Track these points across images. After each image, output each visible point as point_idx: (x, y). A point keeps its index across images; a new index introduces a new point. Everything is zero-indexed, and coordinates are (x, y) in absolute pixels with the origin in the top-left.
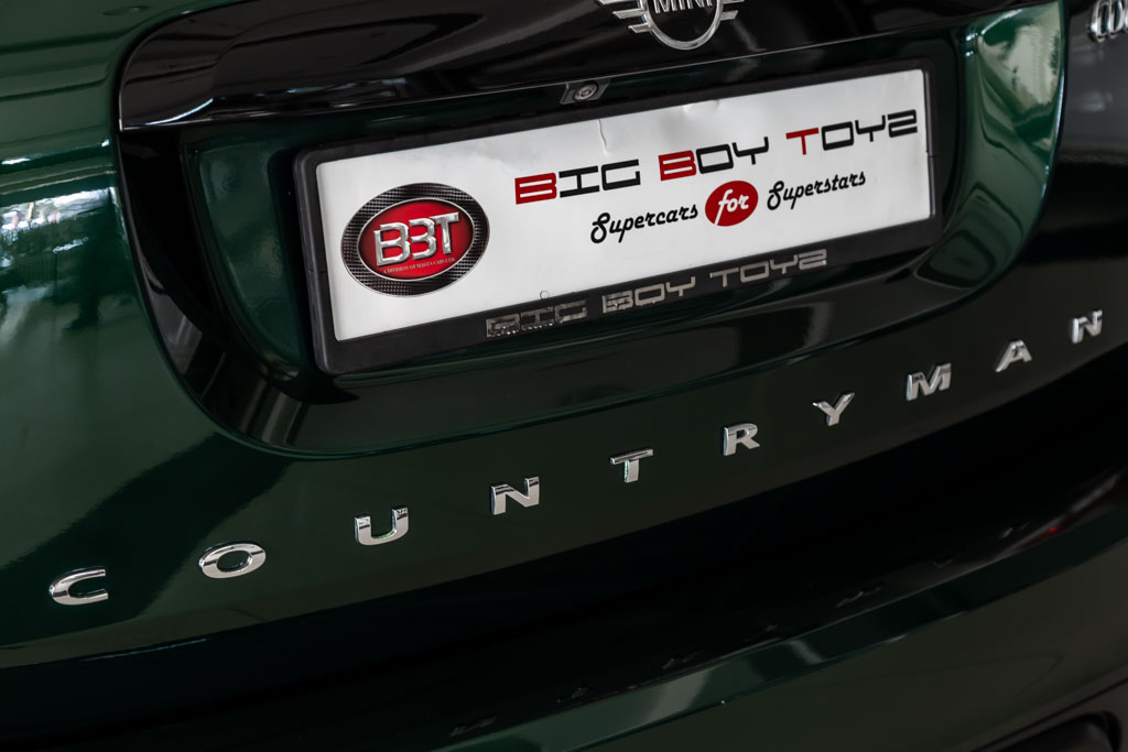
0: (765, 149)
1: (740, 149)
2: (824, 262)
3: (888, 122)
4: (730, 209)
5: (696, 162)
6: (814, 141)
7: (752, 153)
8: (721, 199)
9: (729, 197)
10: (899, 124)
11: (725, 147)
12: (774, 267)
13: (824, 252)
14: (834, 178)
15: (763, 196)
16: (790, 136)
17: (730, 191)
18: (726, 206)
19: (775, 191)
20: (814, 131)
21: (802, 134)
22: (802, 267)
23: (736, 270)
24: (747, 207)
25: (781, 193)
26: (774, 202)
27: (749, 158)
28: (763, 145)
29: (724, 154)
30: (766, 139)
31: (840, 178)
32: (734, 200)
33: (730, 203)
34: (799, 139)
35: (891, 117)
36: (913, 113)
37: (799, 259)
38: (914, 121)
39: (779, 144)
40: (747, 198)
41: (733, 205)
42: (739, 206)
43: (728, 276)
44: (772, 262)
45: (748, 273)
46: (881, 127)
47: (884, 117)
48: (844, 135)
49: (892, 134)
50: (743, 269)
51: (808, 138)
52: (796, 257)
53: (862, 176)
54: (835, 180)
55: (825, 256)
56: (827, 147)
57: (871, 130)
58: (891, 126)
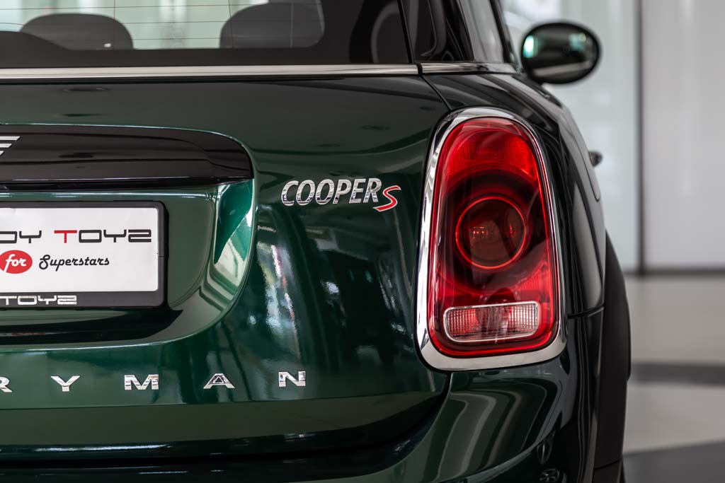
0: (39, 236)
1: (23, 234)
2: (76, 303)
3: (128, 234)
4: (13, 265)
6: (73, 238)
7: (30, 237)
8: (7, 258)
9: (13, 258)
10: (137, 236)
12: (41, 300)
13: (75, 297)
14: (86, 258)
15: (36, 262)
16: (56, 232)
17: (13, 255)
18: (11, 262)
19: (44, 259)
20: (75, 232)
21: (66, 232)
22: (59, 303)
23: (15, 297)
24: (25, 265)
25: (49, 262)
26: (44, 265)
27: (28, 239)
28: (38, 234)
29: (14, 235)
30: (40, 232)
31: (90, 259)
32: (16, 260)
33: (13, 261)
34: (63, 234)
35: (130, 231)
36: (149, 231)
37: (58, 298)
38: (150, 235)
39: (48, 234)
40: (25, 260)
41: (15, 263)
42: (20, 264)
43: (10, 300)
44: (39, 297)
45: (22, 300)
46: (124, 236)
47: (125, 231)
49: (130, 241)
50: (20, 297)
51: (69, 235)
52: (55, 296)
53: (107, 260)
54: (87, 260)
55: (75, 299)
56: (81, 241)
57: (115, 236)
58: (130, 236)
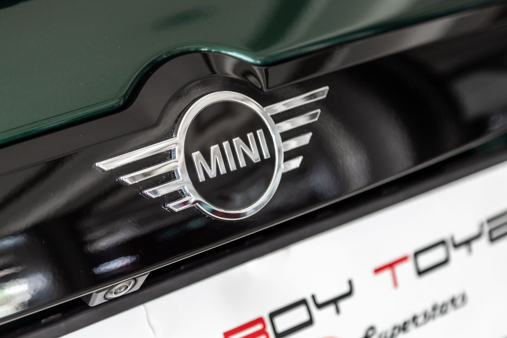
0: (349, 294)
1: (321, 300)
3: (486, 229)
5: (269, 329)
6: (406, 270)
7: (335, 301)
10: (499, 228)
11: (303, 302)
16: (378, 271)
20: (404, 259)
21: (391, 266)
27: (332, 308)
28: (347, 289)
29: (302, 309)
30: (350, 282)
34: (388, 272)
35: (490, 221)
39: (366, 284)
46: (478, 237)
47: (481, 224)
48: (438, 255)
49: (492, 240)
51: (399, 269)
53: (463, 296)
56: (421, 273)
57: (467, 242)
58: (490, 232)
